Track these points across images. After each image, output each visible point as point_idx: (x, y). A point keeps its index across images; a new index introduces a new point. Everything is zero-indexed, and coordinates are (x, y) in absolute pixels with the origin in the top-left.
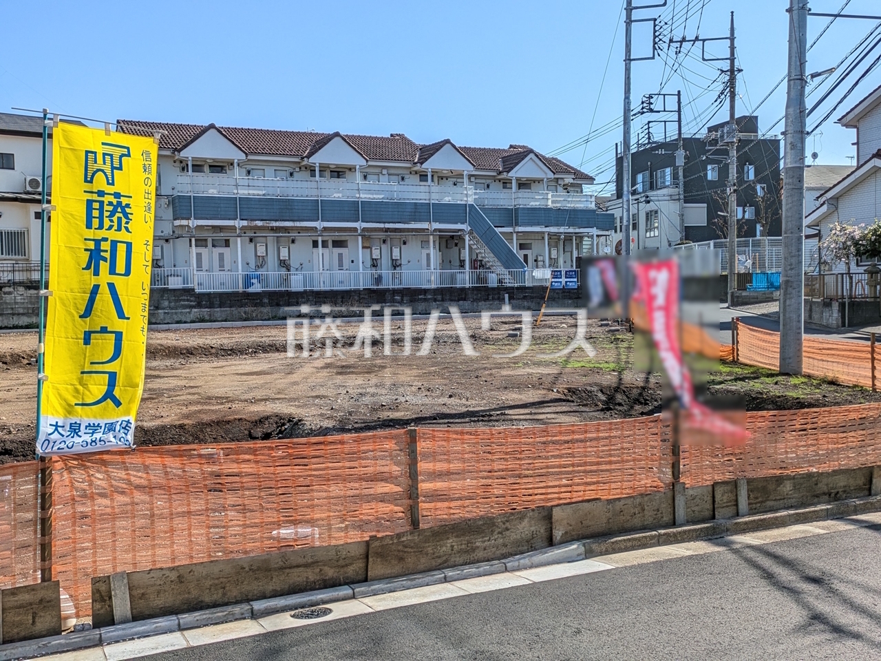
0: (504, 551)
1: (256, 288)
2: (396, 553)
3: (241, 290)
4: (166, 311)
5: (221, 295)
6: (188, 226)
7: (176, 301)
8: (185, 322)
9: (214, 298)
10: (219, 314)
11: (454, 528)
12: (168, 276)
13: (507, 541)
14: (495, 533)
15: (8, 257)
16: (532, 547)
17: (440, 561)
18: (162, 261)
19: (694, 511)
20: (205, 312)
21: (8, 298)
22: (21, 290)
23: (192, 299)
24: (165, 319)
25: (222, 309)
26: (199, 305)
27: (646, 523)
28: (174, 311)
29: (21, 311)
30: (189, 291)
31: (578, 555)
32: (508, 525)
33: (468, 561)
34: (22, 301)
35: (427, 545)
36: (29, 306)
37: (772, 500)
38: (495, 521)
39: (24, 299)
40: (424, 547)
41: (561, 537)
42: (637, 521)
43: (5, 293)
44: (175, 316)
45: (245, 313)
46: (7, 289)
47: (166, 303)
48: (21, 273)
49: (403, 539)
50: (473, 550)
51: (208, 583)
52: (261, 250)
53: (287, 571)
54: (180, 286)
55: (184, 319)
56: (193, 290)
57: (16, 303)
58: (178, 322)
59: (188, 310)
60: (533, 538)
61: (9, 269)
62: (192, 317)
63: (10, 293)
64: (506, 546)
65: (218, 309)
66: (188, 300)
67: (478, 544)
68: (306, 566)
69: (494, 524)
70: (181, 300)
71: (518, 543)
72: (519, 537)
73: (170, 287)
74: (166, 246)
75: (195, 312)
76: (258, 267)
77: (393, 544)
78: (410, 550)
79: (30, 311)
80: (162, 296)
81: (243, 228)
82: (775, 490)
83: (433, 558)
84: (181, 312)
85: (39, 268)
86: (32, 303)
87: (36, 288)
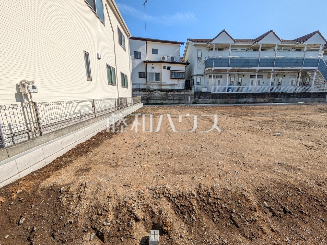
1: (231, 92)
3: (226, 92)
4: (202, 99)
5: (220, 94)
6: (211, 70)
7: (205, 96)
8: (207, 103)
9: (218, 95)
10: (218, 101)
12: (202, 88)
15: (155, 81)
18: (200, 82)
20: (214, 100)
22: (159, 92)
24: (201, 102)
25: (220, 99)
26: (212, 98)
28: (204, 99)
29: (159, 99)
34: (159, 95)
44: (204, 101)
45: (227, 100)
46: (155, 92)
47: (202, 97)
48: (159, 86)
52: (232, 79)
54: (206, 91)
56: (211, 92)
57: (157, 96)
58: (205, 103)
59: (209, 99)
61: (156, 85)
62: (210, 102)
63: (156, 93)
65: (218, 99)
66: (209, 96)
70: (207, 96)
73: (203, 91)
74: (202, 78)
75: (211, 100)
76: (231, 85)
79: (161, 99)
80: (201, 94)
81: (230, 70)
84: (206, 100)
85: (164, 85)
86: (162, 96)
87: (163, 91)
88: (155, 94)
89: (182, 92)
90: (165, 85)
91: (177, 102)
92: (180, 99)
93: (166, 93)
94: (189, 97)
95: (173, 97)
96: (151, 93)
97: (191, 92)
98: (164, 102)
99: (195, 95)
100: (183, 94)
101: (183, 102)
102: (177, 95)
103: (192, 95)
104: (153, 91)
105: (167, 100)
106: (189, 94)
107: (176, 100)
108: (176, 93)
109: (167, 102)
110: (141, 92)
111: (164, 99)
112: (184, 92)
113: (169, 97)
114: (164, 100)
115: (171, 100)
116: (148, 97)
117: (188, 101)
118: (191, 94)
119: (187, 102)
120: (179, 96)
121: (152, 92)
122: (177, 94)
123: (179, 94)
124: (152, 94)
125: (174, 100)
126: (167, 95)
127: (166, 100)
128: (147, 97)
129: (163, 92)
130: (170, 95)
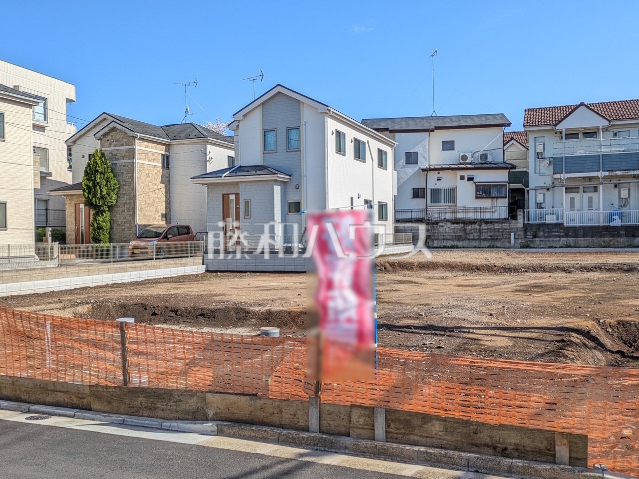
0: (176, 415)
1: (617, 223)
2: (106, 398)
3: (601, 224)
4: (542, 239)
5: (584, 228)
6: (560, 178)
7: (549, 232)
8: (555, 248)
9: (579, 230)
10: (582, 242)
11: (143, 391)
12: (546, 215)
13: (178, 408)
14: (172, 401)
15: (444, 204)
16: (195, 417)
17: (133, 410)
18: (544, 204)
19: (329, 425)
20: (571, 240)
21: (441, 229)
22: (449, 224)
23: (561, 231)
24: (540, 245)
25: (585, 238)
26: (567, 236)
27: (283, 423)
28: (547, 239)
29: (449, 237)
30: (559, 226)
31: (212, 431)
32: (181, 397)
33: (151, 415)
35: (125, 397)
36: (453, 234)
37: (417, 435)
38: (173, 393)
39: (450, 230)
40: (123, 399)
41: (213, 415)
42: (275, 419)
43: (440, 226)
44: (548, 243)
45: (604, 242)
46: (441, 224)
47: (542, 234)
48: (451, 214)
49: (109, 390)
50: (155, 409)
51: (23, 389)
52: (624, 194)
53: (55, 393)
54: (555, 221)
55: (554, 245)
56: (562, 224)
57: (446, 232)
58: (550, 247)
59: (558, 239)
60: (197, 411)
61: (443, 211)
62: (561, 243)
63: (442, 226)
64: (178, 412)
65: (582, 239)
66: (558, 232)
67: (158, 406)
68: (64, 392)
69: (171, 395)
70: (553, 232)
71: (187, 412)
72: (187, 408)
73: (547, 222)
74: (547, 193)
75: (564, 240)
76: (621, 207)
77: (103, 391)
78: (114, 398)
79: (454, 238)
80: (539, 229)
81: (605, 178)
82: (421, 427)
83: (129, 407)
84: (552, 240)
85: (462, 211)
87: (457, 223)
89: (496, 225)
90: (464, 211)
91: (486, 244)
92: (493, 239)
93: (462, 226)
94: (512, 234)
95: (478, 234)
96: (434, 227)
97: (516, 224)
98: (460, 244)
99: (525, 230)
100: (499, 227)
102: (485, 229)
103: (518, 230)
104: (437, 223)
105: (465, 240)
106: (513, 228)
107: (485, 240)
108: (484, 226)
109: (465, 243)
111: (459, 239)
112: (500, 225)
113: (470, 234)
115: (473, 239)
117: (510, 242)
118: (517, 228)
119: (507, 245)
120: (491, 232)
123: (491, 229)
125: (479, 239)
126: (465, 230)
127: (463, 240)
129: (457, 225)
130: (471, 230)
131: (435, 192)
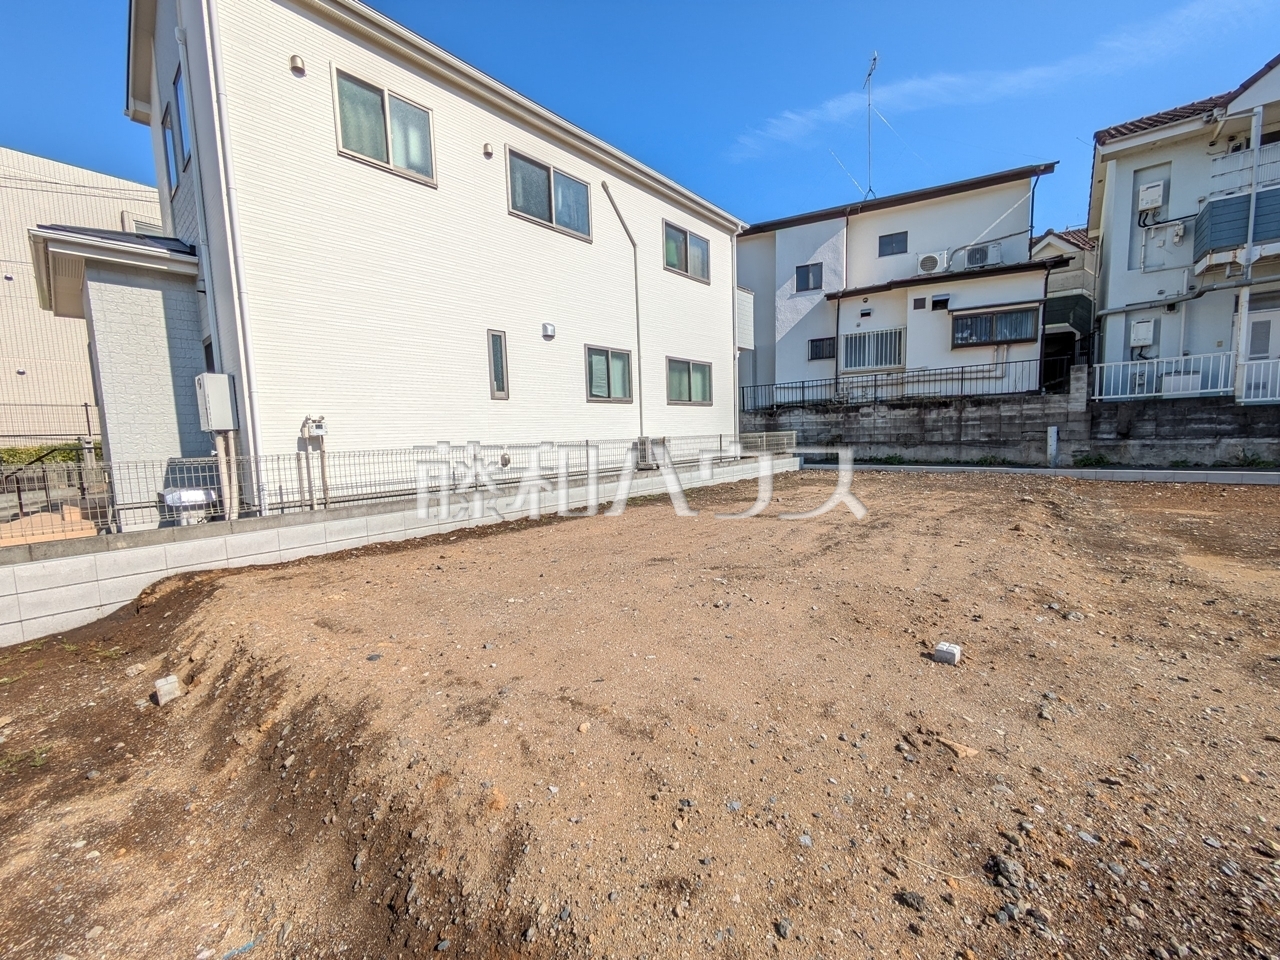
4: (1148, 442)
6: (1234, 263)
7: (1180, 422)
8: (1198, 466)
12: (1160, 375)
15: (875, 367)
18: (1154, 347)
20: (1263, 445)
22: (883, 410)
23: (1222, 417)
24: (1142, 457)
26: (1245, 431)
28: (1168, 442)
29: (882, 439)
30: (1222, 404)
34: (884, 425)
36: (893, 432)
39: (886, 423)
43: (863, 416)
44: (1169, 453)
46: (864, 410)
47: (1149, 427)
48: (890, 387)
54: (1197, 392)
55: (1193, 457)
56: (1231, 398)
57: (876, 428)
58: (1175, 465)
59: (1209, 441)
62: (1220, 455)
63: (868, 415)
66: (1210, 421)
70: (1191, 421)
73: (1166, 394)
74: (1167, 318)
75: (1232, 446)
84: (1188, 445)
85: (916, 379)
86: (895, 428)
87: (902, 407)
88: (866, 422)
89: (1004, 408)
90: (922, 379)
91: (975, 454)
92: (994, 442)
93: (916, 412)
94: (1052, 431)
95: (955, 431)
96: (849, 417)
97: (1064, 405)
98: (908, 453)
99: (1093, 418)
100: (1013, 414)
101: (1010, 454)
102: (975, 419)
103: (1070, 418)
104: (856, 408)
105: (921, 443)
106: (1053, 415)
107: (972, 444)
108: (971, 412)
109: (921, 452)
110: (808, 414)
111: (906, 441)
112: (1017, 407)
113: (933, 430)
114: (906, 445)
115: (941, 443)
116: (835, 432)
117: (1043, 450)
118: (1067, 415)
119: (1035, 456)
120: (989, 426)
121: (851, 414)
122: (977, 415)
123: (989, 417)
124: (852, 419)
125: (957, 443)
126: (922, 421)
127: (915, 445)
128: (829, 431)
129: (902, 412)
130: (935, 421)
131: (856, 343)
